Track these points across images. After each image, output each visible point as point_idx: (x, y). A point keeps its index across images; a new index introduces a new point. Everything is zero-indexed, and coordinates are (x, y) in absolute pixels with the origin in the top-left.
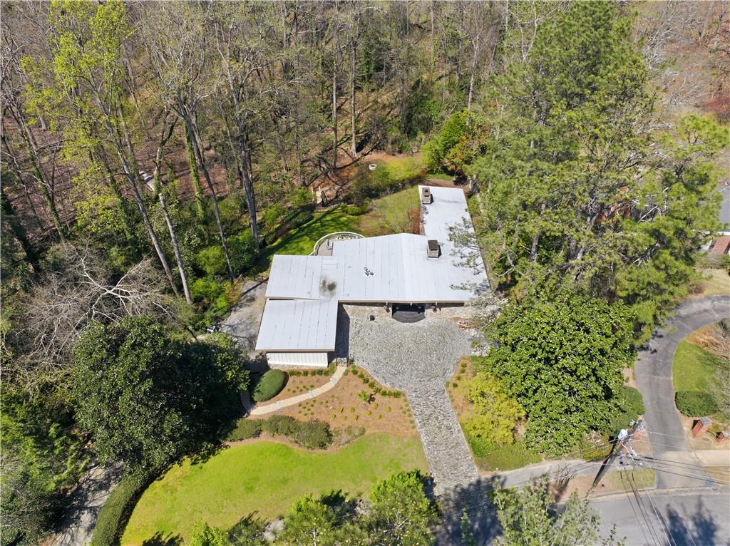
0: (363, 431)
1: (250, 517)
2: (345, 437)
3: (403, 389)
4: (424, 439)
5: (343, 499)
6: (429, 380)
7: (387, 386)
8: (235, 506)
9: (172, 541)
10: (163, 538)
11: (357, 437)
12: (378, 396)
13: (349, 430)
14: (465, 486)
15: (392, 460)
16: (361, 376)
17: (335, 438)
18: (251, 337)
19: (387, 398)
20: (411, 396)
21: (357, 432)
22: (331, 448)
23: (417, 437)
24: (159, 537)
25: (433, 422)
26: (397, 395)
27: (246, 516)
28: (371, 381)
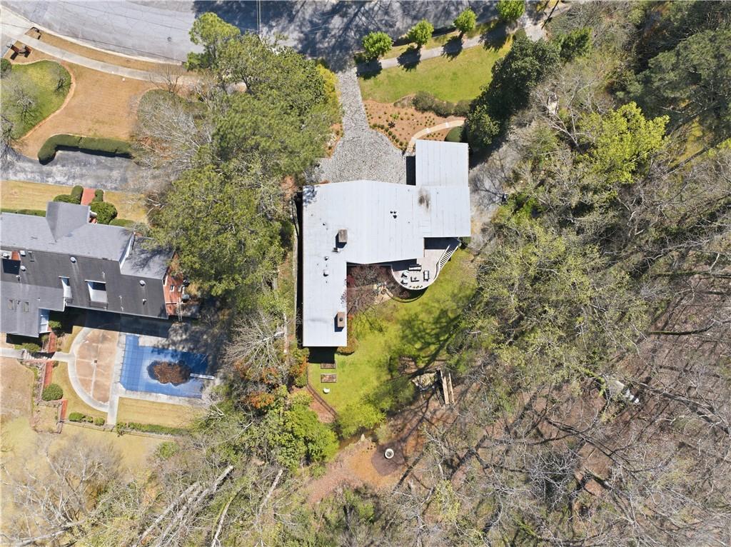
0: (395, 105)
1: (452, 59)
2: (405, 102)
3: (371, 130)
4: (360, 98)
5: (404, 67)
6: (354, 138)
7: (381, 133)
8: (461, 65)
9: (489, 48)
10: (493, 50)
11: (399, 102)
12: (386, 126)
13: (403, 106)
14: (340, 73)
15: (379, 87)
16: (397, 141)
17: (411, 102)
18: (477, 190)
19: (381, 124)
20: (366, 125)
21: (399, 105)
22: (413, 95)
23: (364, 99)
24: (496, 50)
25: (354, 109)
26: (374, 126)
27: (454, 59)
28: (391, 137)
